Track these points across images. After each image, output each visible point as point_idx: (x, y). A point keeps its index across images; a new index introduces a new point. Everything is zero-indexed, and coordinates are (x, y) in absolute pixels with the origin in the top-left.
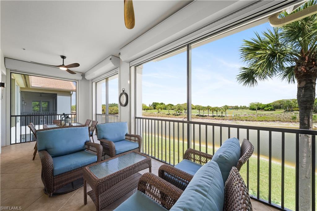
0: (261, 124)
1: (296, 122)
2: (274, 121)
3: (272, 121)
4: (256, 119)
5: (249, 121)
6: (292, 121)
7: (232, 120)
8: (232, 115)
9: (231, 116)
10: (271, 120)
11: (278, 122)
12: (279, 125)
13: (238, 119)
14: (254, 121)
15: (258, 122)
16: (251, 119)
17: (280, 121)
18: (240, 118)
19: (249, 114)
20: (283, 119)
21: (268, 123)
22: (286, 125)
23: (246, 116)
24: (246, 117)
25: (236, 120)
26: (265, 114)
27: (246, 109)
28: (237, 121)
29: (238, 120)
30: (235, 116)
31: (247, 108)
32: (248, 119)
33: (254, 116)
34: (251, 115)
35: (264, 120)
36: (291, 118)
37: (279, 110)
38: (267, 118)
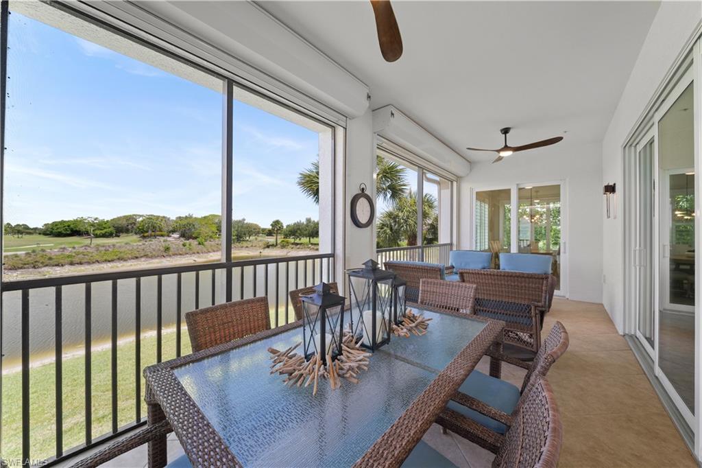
0: (112, 267)
1: (170, 256)
2: (137, 258)
3: (133, 259)
4: (97, 258)
5: (81, 263)
6: (165, 254)
7: (21, 268)
8: (19, 253)
9: (16, 256)
10: (130, 257)
11: (143, 259)
12: (147, 264)
13: (42, 263)
14: (93, 263)
15: (102, 265)
16: (83, 258)
17: (146, 256)
18: (50, 259)
19: (74, 248)
20: (151, 253)
21: (125, 263)
22: (158, 263)
23: (67, 253)
24: (68, 256)
25: (39, 267)
26: (114, 245)
27: (30, 233)
28: (40, 270)
29: (47, 265)
30: (27, 254)
31: (31, 231)
32: (77, 260)
33: (89, 250)
34: (81, 250)
35: (115, 258)
36: (162, 249)
37: (126, 235)
38: (121, 253)
